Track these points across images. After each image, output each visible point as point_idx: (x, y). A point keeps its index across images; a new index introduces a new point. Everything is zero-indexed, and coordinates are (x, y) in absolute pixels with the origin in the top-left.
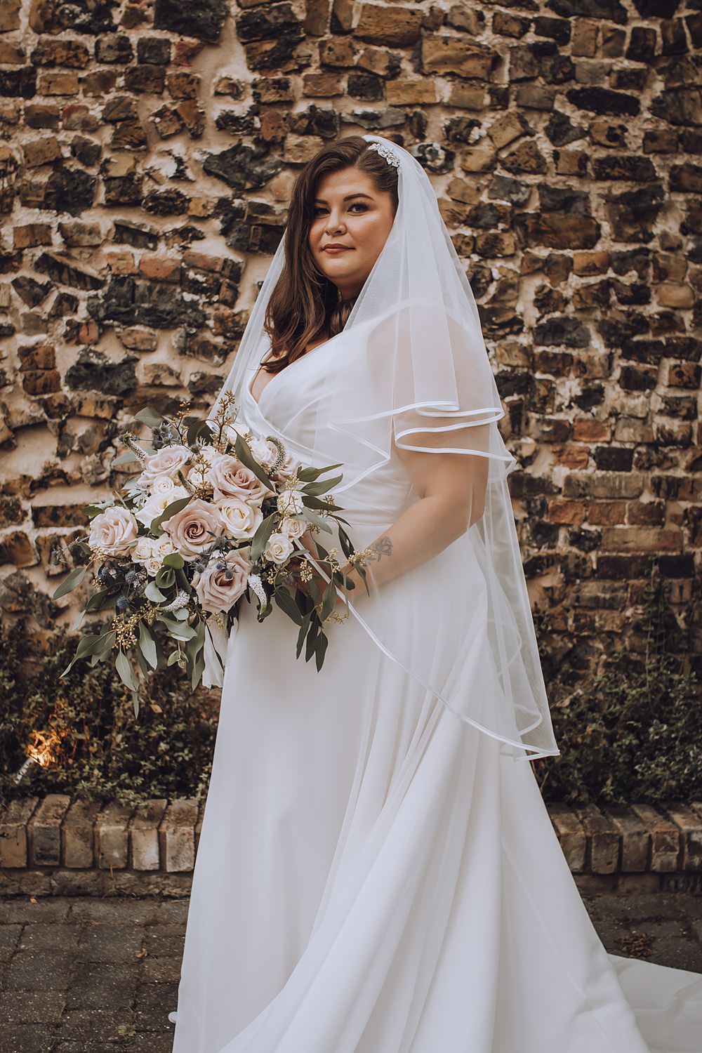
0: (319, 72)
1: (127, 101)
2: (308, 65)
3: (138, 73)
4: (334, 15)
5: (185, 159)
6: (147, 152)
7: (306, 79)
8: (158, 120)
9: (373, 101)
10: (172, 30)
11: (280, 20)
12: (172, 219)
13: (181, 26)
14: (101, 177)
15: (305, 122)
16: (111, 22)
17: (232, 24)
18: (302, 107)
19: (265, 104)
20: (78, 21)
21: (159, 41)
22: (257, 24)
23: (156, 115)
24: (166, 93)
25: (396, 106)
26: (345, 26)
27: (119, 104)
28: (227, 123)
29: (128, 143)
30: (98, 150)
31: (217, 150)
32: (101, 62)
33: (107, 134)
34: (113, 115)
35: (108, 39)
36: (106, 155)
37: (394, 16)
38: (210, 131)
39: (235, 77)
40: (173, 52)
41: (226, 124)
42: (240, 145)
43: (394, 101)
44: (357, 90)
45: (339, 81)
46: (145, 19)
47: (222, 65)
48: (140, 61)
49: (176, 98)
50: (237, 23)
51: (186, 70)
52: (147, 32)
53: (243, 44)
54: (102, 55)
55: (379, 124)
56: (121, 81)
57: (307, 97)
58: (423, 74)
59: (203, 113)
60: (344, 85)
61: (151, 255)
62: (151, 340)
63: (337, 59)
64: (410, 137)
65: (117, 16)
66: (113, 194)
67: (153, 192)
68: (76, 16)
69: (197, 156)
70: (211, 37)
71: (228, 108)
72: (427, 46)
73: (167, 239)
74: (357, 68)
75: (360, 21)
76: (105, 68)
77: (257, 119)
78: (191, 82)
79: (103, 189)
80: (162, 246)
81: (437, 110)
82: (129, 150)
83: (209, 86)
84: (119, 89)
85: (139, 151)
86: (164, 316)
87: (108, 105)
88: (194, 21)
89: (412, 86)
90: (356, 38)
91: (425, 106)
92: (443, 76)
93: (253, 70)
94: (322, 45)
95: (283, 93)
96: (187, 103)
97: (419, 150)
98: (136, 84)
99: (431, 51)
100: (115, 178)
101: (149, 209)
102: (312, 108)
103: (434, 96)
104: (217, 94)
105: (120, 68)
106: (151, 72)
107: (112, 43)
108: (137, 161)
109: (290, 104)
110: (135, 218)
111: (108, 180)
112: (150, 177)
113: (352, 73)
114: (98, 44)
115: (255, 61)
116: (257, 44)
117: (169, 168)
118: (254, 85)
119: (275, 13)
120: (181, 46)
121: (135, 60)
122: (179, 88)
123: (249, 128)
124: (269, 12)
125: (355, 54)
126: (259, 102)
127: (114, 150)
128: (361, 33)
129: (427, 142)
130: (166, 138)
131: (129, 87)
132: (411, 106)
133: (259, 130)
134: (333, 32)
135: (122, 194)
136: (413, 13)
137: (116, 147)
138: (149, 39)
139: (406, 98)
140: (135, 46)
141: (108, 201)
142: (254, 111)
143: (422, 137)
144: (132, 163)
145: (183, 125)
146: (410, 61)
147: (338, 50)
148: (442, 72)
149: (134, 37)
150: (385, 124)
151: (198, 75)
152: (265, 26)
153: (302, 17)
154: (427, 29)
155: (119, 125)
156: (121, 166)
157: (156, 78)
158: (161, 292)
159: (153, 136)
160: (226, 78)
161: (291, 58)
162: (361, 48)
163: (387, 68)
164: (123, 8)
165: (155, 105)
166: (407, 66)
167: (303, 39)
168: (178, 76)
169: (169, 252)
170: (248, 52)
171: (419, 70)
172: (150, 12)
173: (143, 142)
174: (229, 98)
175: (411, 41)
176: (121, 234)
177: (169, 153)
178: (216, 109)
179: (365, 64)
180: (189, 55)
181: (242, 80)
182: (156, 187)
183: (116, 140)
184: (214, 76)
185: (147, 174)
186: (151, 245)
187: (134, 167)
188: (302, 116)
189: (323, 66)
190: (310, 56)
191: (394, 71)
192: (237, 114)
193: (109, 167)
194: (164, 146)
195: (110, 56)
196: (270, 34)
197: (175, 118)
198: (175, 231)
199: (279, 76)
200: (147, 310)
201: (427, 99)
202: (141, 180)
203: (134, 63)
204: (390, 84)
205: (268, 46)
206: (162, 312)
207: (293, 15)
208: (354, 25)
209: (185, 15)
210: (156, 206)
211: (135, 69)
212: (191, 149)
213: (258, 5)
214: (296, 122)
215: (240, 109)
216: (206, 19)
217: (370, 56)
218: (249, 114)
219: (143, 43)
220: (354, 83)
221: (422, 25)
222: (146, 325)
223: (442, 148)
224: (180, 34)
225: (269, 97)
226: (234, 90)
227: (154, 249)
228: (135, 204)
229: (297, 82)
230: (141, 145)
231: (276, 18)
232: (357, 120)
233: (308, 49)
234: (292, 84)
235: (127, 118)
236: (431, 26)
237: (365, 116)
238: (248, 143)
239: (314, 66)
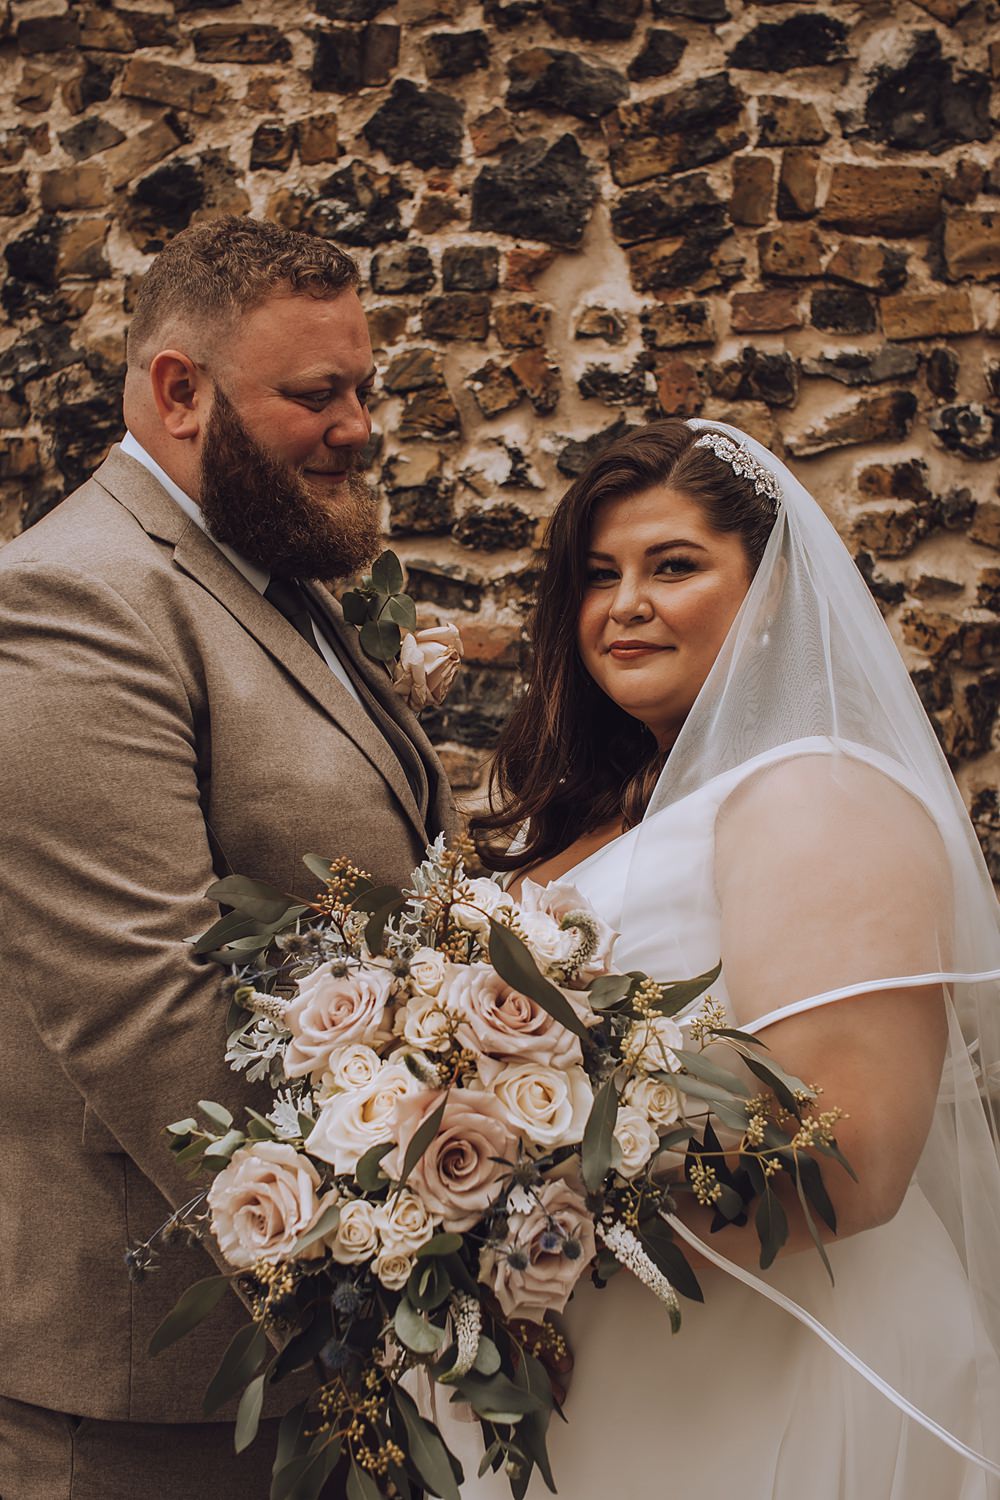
0: (759, 287)
1: (427, 355)
2: (740, 278)
3: (444, 307)
4: (783, 187)
5: (526, 450)
6: (462, 441)
7: (735, 303)
8: (478, 386)
9: (857, 335)
10: (500, 230)
11: (688, 203)
12: (504, 556)
13: (516, 224)
14: (383, 488)
15: (737, 378)
16: (398, 224)
17: (604, 213)
18: (730, 352)
19: (664, 349)
20: (341, 226)
21: (479, 251)
22: (646, 211)
23: (475, 377)
24: (492, 339)
25: (899, 341)
26: (804, 205)
27: (412, 361)
28: (598, 385)
29: (429, 428)
30: (378, 443)
31: (581, 434)
32: (381, 292)
33: (392, 415)
34: (403, 382)
35: (393, 252)
36: (391, 450)
37: (891, 182)
38: (570, 400)
39: (610, 306)
40: (503, 267)
41: (596, 387)
42: (621, 423)
43: (896, 331)
44: (826, 317)
45: (795, 303)
46: (456, 215)
47: (588, 285)
48: (449, 286)
49: (509, 347)
50: (613, 212)
51: (526, 298)
52: (460, 237)
53: (624, 247)
54: (382, 280)
55: (870, 375)
56: (414, 323)
57: (738, 332)
58: (948, 282)
59: (556, 370)
60: (804, 308)
61: (470, 620)
62: (471, 770)
63: (791, 264)
64: (928, 395)
65: (408, 213)
66: (403, 516)
67: (472, 511)
68: (340, 218)
69: (546, 445)
70: (567, 239)
71: (598, 359)
72: (953, 231)
73: (497, 591)
74: (828, 277)
75: (831, 194)
76: (388, 302)
77: (650, 376)
78: (534, 318)
79: (386, 508)
80: (488, 605)
81: (977, 345)
82: (429, 440)
83: (566, 322)
84: (413, 336)
85: (447, 441)
86: (492, 726)
87: (394, 364)
88: (537, 212)
89: (928, 303)
90: (825, 225)
91: (952, 337)
92: (985, 283)
93: (643, 291)
94: (763, 241)
95: (695, 327)
96: (529, 353)
97: (944, 418)
98: (439, 327)
99: (960, 240)
100: (406, 489)
101: (466, 540)
102: (749, 353)
103: (970, 321)
104: (581, 336)
105: (413, 301)
106: (465, 304)
107: (398, 260)
108: (443, 459)
109: (709, 346)
110: (442, 557)
111: (395, 493)
112: (467, 485)
113: (820, 286)
114: (375, 261)
115: (646, 276)
116: (649, 246)
117: (498, 468)
118: (644, 318)
119: (678, 191)
120: (516, 257)
121: (439, 286)
122: (514, 328)
123: (638, 394)
124: (668, 190)
125: (823, 252)
126: (653, 346)
127: (404, 441)
128: (833, 216)
129: (960, 401)
130: (493, 417)
131: (429, 332)
132: (927, 339)
133: (653, 395)
134: (781, 217)
135: (419, 515)
136: (925, 174)
137: (407, 435)
138: (462, 249)
139: (916, 326)
140: (437, 262)
141: (394, 528)
142: (645, 363)
143: (950, 395)
144: (435, 461)
145: (523, 394)
146: (925, 259)
147: (791, 248)
148: (982, 275)
149: (436, 247)
150: (880, 374)
151: (547, 306)
152: (661, 215)
153: (725, 194)
154: (952, 201)
155: (411, 397)
156: (416, 466)
157: (473, 314)
158: (488, 685)
159: (470, 415)
160: (595, 308)
161: (709, 265)
162: (833, 242)
163: (881, 274)
164: (417, 200)
165: (472, 359)
166: (918, 269)
167: (730, 232)
168: (511, 310)
169: (501, 615)
170: (633, 260)
171: (939, 274)
172: (464, 203)
173: (454, 424)
174: (601, 343)
175: (925, 224)
176: (419, 585)
177: (499, 442)
178: (577, 362)
179: (841, 270)
180: (531, 272)
181: (622, 308)
182: (478, 502)
183: (406, 423)
184: (574, 305)
185: (462, 480)
186: (469, 603)
187: (440, 467)
188: (731, 367)
189: (765, 276)
190: (743, 261)
191: (894, 277)
192: (614, 369)
193: (395, 470)
194: (490, 431)
195: (397, 280)
196: (671, 227)
197: (508, 382)
198: (510, 578)
199: (689, 298)
200: (462, 716)
201: (956, 325)
202: (451, 490)
203: (437, 291)
204: (887, 303)
205: (668, 249)
206: (489, 719)
207: (710, 192)
208: (820, 201)
209: (522, 204)
210: (478, 535)
211: (437, 301)
212: (538, 433)
213: (648, 179)
214: (719, 378)
215: (620, 359)
216: (559, 208)
217: (849, 255)
218: (636, 368)
219: (449, 257)
220: (823, 304)
221: (944, 195)
222: (461, 743)
223: (987, 412)
224: (516, 236)
225: (671, 336)
226: (609, 328)
227: (475, 610)
228: (440, 532)
229: (720, 309)
230: (450, 431)
231: (679, 199)
232: (829, 370)
233: (740, 249)
234: (711, 313)
235: (424, 386)
236: (959, 194)
237: (844, 362)
238: (635, 418)
239: (750, 277)
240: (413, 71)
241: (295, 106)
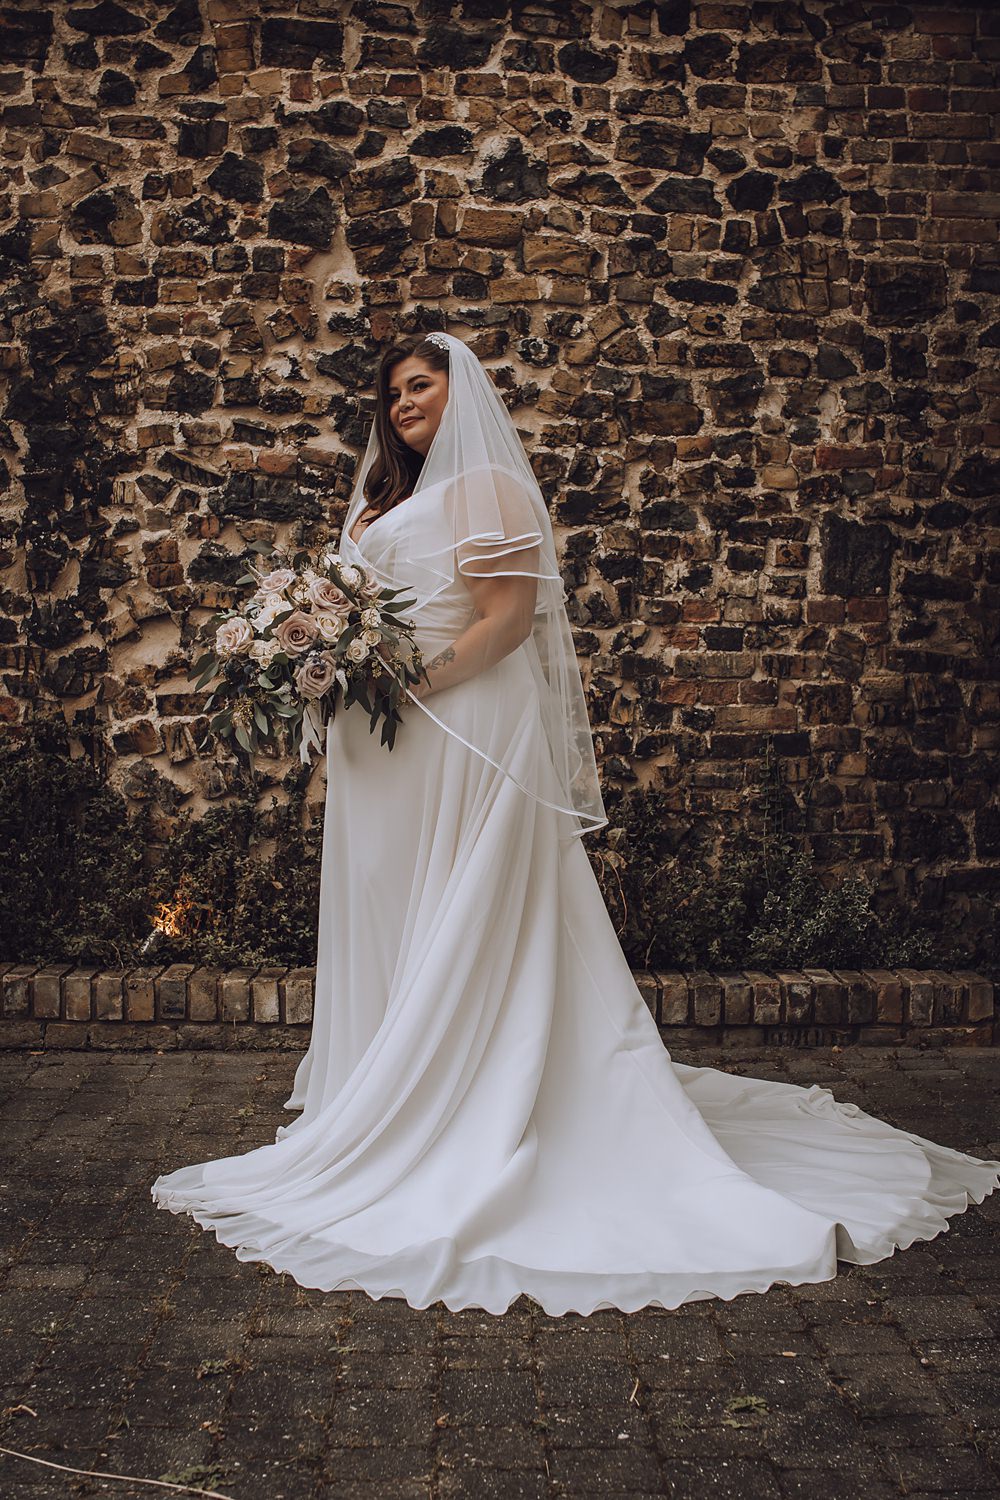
0: (426, 273)
1: (244, 306)
2: (416, 268)
3: (253, 280)
4: (439, 220)
5: (300, 359)
6: (264, 354)
7: (413, 281)
8: (273, 324)
9: (477, 300)
10: (285, 239)
11: (388, 227)
12: (288, 417)
13: (294, 235)
14: (220, 379)
15: (414, 322)
16: (228, 233)
17: (342, 231)
18: (410, 308)
19: (374, 305)
20: (196, 233)
21: (273, 250)
22: (365, 231)
23: (271, 319)
24: (280, 298)
25: (500, 304)
26: (450, 230)
27: (236, 309)
28: (339, 324)
29: (245, 346)
30: (217, 354)
31: (329, 351)
32: (219, 271)
33: (225, 338)
34: (230, 321)
35: (225, 249)
36: (225, 358)
37: (496, 219)
38: (323, 333)
39: (345, 281)
40: (287, 259)
41: (338, 326)
42: (351, 345)
43: (498, 299)
44: (461, 290)
45: (445, 282)
46: (260, 229)
47: (334, 271)
48: (255, 270)
49: (290, 303)
50: (347, 231)
51: (299, 276)
52: (263, 242)
53: (353, 250)
54: (220, 264)
55: (484, 321)
56: (237, 288)
57: (414, 298)
58: (525, 273)
59: (316, 316)
60: (450, 285)
61: (269, 452)
62: (270, 533)
63: (442, 262)
64: (515, 333)
65: (233, 228)
66: (232, 394)
67: (269, 393)
68: (196, 229)
69: (310, 356)
70: (322, 244)
71: (339, 310)
72: (528, 246)
73: (284, 436)
74: (462, 269)
75: (464, 224)
76: (223, 276)
77: (367, 320)
78: (304, 287)
79: (222, 390)
80: (279, 444)
81: (540, 306)
82: (246, 353)
83: (321, 290)
84: (236, 296)
85: (256, 353)
86: (282, 509)
87: (226, 311)
88: (305, 229)
89: (515, 284)
90: (460, 240)
91: (527, 303)
92: (544, 274)
93: (363, 274)
94: (428, 249)
95: (391, 294)
96: (301, 307)
97: (523, 345)
98: (252, 290)
99: (532, 251)
100: (233, 380)
101: (266, 408)
102: (420, 309)
103: (537, 294)
104: (329, 297)
105: (237, 276)
106: (266, 279)
107: (229, 254)
108: (254, 363)
109: (399, 305)
110: (253, 417)
111: (227, 382)
112: (267, 378)
113: (457, 274)
114: (215, 253)
115: (365, 266)
116: (366, 249)
117: (284, 369)
118: (364, 289)
119: (382, 220)
120: (293, 254)
121: (251, 268)
122: (293, 293)
123: (361, 330)
124: (377, 220)
125: (460, 255)
126: (368, 304)
127: (232, 353)
128: (465, 236)
129: (531, 336)
130: (281, 341)
131: (245, 293)
132: (514, 303)
133: (370, 330)
134: (437, 236)
135: (241, 394)
136: (513, 215)
137: (233, 348)
138: (264, 248)
139: (508, 297)
140: (250, 255)
141: (227, 401)
142: (364, 313)
143: (527, 333)
144: (249, 364)
145: (297, 328)
146: (513, 260)
147: (443, 253)
148: (543, 270)
149: (250, 247)
150: (490, 322)
151: (311, 281)
152: (373, 233)
153: (408, 223)
154: (527, 230)
155: (236, 329)
156: (239, 368)
157: (271, 284)
158: (278, 487)
159: (269, 339)
160: (337, 282)
161: (399, 261)
162: (465, 250)
163: (490, 268)
164: (238, 220)
165: (270, 309)
166: (510, 266)
167: (410, 243)
168: (291, 282)
169: (286, 449)
170: (357, 257)
171: (520, 269)
172: (264, 223)
173: (259, 345)
174: (341, 302)
175: (513, 241)
176: (240, 433)
177: (285, 354)
178: (328, 312)
179: (468, 265)
180: (302, 262)
181: (352, 283)
182: (273, 387)
183: (233, 344)
184: (326, 281)
185: (264, 375)
186: (269, 443)
187: (252, 368)
188: (410, 316)
189: (429, 268)
190: (417, 259)
191: (497, 270)
192: (348, 316)
193: (227, 369)
194: (280, 349)
195: (228, 265)
196: (379, 240)
197: (289, 322)
198: (291, 428)
199: (388, 279)
200: (265, 504)
201: (530, 296)
202: (258, 380)
203: (250, 271)
204: (493, 283)
205: (377, 251)
206: (280, 506)
207: (400, 221)
208: (458, 229)
209: (297, 225)
210: (273, 405)
211: (251, 277)
212: (306, 351)
213: (366, 213)
214: (404, 322)
215: (351, 311)
216: (317, 228)
217: (473, 257)
218: (359, 316)
219: (256, 251)
220: (459, 283)
221: (523, 227)
222: (264, 519)
223: (545, 343)
224: (293, 242)
225: (379, 299)
226: (345, 293)
227: (272, 446)
228: (252, 404)
229: (404, 284)
230: (258, 349)
231: (383, 225)
232: (462, 318)
233: (415, 253)
234: (400, 287)
235: (244, 323)
236: (531, 226)
237: (470, 314)
238: (359, 343)
239: (421, 268)
240: (235, 148)
241: (168, 166)
